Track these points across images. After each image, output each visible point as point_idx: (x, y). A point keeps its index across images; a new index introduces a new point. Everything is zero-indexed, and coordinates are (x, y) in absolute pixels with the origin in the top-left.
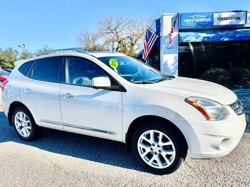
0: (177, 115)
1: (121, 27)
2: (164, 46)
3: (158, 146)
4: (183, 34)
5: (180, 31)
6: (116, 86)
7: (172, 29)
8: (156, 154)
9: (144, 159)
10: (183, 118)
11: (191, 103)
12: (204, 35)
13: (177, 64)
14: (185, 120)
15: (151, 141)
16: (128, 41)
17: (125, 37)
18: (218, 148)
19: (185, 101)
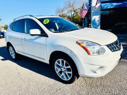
0: (71, 51)
1: (75, 4)
2: (93, 11)
3: (64, 68)
4: (103, 5)
5: (102, 3)
6: (43, 34)
7: (97, 2)
8: (63, 72)
9: (58, 74)
10: (74, 53)
11: (79, 44)
12: (115, 4)
13: (100, 21)
14: (75, 54)
15: (60, 65)
16: (79, 11)
17: (77, 8)
18: (95, 72)
19: (76, 43)
